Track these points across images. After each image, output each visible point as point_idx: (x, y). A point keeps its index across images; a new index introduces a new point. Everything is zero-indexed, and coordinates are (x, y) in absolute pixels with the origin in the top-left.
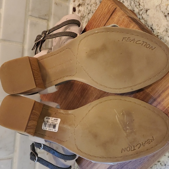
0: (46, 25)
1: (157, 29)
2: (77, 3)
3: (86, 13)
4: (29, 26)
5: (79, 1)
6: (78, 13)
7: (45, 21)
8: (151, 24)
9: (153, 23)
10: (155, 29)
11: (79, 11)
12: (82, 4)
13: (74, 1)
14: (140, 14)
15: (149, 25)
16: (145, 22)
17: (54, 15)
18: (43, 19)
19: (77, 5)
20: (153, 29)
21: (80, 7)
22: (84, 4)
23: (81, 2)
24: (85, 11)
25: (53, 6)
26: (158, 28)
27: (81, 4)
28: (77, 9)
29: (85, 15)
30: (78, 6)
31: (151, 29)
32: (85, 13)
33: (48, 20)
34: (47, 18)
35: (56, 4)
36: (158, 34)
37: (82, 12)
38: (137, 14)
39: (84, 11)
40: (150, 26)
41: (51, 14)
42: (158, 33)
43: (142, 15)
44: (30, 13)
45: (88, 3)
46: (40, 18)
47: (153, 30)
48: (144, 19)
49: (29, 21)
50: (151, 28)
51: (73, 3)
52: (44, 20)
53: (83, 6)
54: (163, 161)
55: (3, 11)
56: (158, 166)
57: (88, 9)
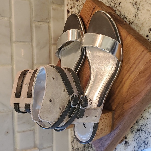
1: (128, 16)
2: (70, 6)
4: (34, 29)
7: (47, 23)
8: (124, 13)
9: (125, 12)
11: (72, 12)
12: (73, 7)
13: (67, 5)
14: (115, 7)
16: (120, 12)
17: (53, 18)
18: (44, 22)
19: (70, 8)
21: (72, 9)
22: (75, 6)
23: (72, 5)
25: (52, 11)
28: (70, 11)
31: (124, 17)
33: (49, 23)
34: (48, 21)
38: (113, 7)
39: (75, 11)
40: (123, 15)
42: (130, 19)
43: (117, 7)
44: (34, 19)
46: (42, 22)
47: (126, 17)
48: (118, 10)
49: (34, 25)
51: (67, 7)
54: (145, 116)
55: (13, 20)
56: (142, 121)
57: (78, 10)
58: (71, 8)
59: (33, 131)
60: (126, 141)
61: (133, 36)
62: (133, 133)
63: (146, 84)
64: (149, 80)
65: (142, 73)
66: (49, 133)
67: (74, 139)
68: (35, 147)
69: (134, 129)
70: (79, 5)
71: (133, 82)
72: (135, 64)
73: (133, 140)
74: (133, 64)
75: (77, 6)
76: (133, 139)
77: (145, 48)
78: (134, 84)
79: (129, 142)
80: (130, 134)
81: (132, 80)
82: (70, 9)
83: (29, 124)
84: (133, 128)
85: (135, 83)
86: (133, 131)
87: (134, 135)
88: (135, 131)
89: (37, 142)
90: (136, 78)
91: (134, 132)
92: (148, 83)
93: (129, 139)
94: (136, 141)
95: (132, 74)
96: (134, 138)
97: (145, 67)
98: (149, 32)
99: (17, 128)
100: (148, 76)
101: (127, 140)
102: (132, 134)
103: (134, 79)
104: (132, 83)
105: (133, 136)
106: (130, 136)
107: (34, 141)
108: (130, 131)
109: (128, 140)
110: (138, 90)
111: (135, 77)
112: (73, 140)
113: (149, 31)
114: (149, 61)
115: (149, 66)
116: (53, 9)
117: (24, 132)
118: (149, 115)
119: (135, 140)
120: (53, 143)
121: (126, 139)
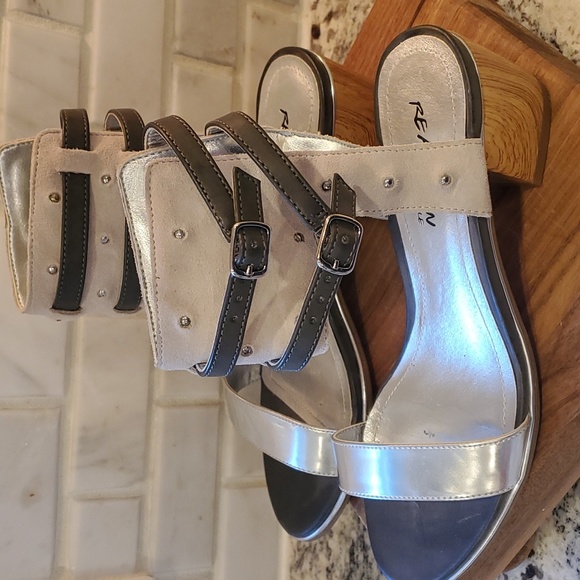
0: (230, 79)
1: (569, 42)
2: (322, 12)
3: (352, 35)
4: (175, 84)
5: (327, 5)
6: (328, 41)
7: (226, 68)
8: (552, 31)
9: (557, 24)
10: (565, 43)
11: (331, 34)
12: (337, 12)
13: (314, 7)
14: (516, 6)
15: (545, 36)
16: (533, 28)
17: (252, 49)
18: (218, 63)
19: (322, 18)
20: (558, 43)
21: (333, 21)
22: (345, 10)
23: (334, 5)
24: (349, 30)
25: (249, 25)
26: (574, 38)
27: (334, 10)
28: (324, 29)
29: (348, 41)
30: (326, 19)
31: (552, 46)
32: (349, 35)
33: (235, 68)
34: (231, 59)
35: (259, 18)
36: (575, 57)
37: (338, 36)
38: (507, 8)
39: (345, 29)
40: (549, 36)
41: (244, 49)
42: (576, 52)
43: (522, 7)
44: (177, 46)
45: (356, 4)
46: (209, 60)
47: (558, 47)
48: (527, 20)
49: (176, 70)
50: (553, 42)
51: (311, 13)
52: (221, 67)
53: (341, 18)
55: (94, 40)
57: (357, 23)
58: (330, 17)
59: (136, 502)
60: (530, 566)
62: (566, 530)
66: (201, 518)
67: (301, 552)
68: (139, 568)
69: (571, 514)
70: (363, 5)
73: (563, 562)
75: (355, 8)
76: (565, 557)
79: (544, 570)
80: (551, 535)
82: (325, 23)
83: (122, 469)
84: (567, 509)
86: (563, 521)
87: (568, 541)
88: (575, 526)
89: (151, 551)
91: (569, 527)
93: (545, 557)
94: (575, 568)
96: (570, 552)
99: (71, 482)
101: (536, 562)
102: (561, 538)
105: (564, 546)
106: (552, 547)
107: (139, 544)
108: (552, 522)
109: (542, 562)
112: (297, 558)
116: (258, 17)
117: (100, 499)
119: (574, 561)
120: (213, 563)
121: (533, 558)
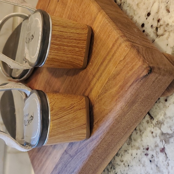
54: (126, 161)
56: (121, 167)
61: (107, 14)
63: (116, 100)
64: (120, 94)
65: (112, 79)
71: (99, 96)
72: (105, 64)
74: (102, 63)
77: (121, 34)
78: (100, 98)
81: (98, 92)
85: (102, 96)
90: (103, 89)
92: (119, 98)
95: (99, 81)
97: (117, 69)
98: (147, 19)
100: (120, 86)
103: (101, 90)
104: (97, 96)
110: (105, 110)
111: (102, 87)
113: (147, 17)
114: (123, 58)
115: (123, 68)
118: (131, 160)
